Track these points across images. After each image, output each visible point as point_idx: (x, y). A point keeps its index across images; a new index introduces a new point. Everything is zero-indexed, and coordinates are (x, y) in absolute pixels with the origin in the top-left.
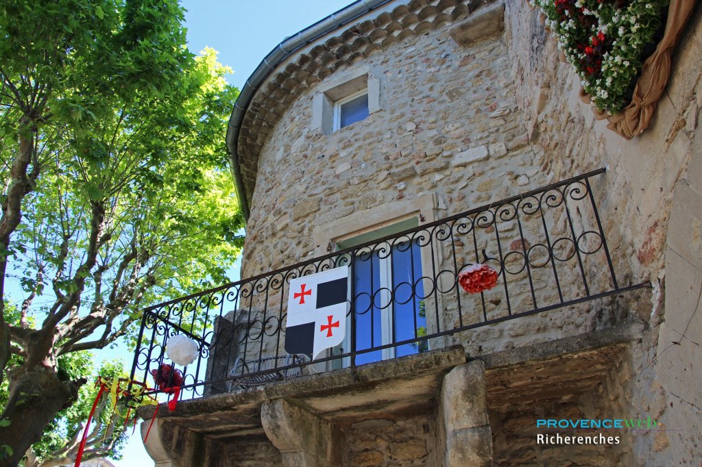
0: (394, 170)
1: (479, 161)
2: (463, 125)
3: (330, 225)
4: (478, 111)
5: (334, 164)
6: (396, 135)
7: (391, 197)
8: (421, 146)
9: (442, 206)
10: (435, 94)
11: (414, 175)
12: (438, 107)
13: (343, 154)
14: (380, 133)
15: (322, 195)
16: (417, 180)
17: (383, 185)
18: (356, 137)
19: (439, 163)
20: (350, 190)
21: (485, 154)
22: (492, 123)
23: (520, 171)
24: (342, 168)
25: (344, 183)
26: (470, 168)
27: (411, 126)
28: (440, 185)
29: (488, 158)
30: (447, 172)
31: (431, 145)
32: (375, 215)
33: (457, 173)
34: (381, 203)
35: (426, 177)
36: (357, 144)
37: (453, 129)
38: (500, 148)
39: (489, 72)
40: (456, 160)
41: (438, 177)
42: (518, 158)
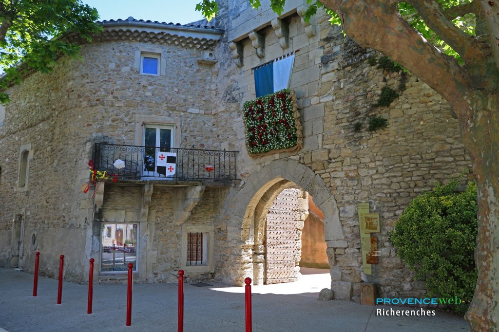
0: (168, 105)
1: (196, 114)
2: (193, 98)
3: (143, 116)
4: (199, 95)
5: (145, 90)
6: (170, 90)
7: (166, 114)
8: (179, 100)
9: (183, 125)
10: (186, 79)
11: (175, 110)
12: (186, 87)
13: (149, 88)
14: (164, 86)
15: (139, 101)
16: (175, 112)
17: (164, 109)
18: (155, 83)
19: (183, 109)
20: (151, 104)
21: (198, 112)
22: (202, 102)
23: (206, 122)
24: (148, 94)
25: (149, 101)
26: (193, 115)
27: (176, 90)
28: (183, 117)
29: (198, 114)
30: (185, 113)
31: (182, 101)
32: (160, 119)
33: (189, 115)
34: (162, 115)
35: (179, 112)
36: (155, 86)
37: (190, 98)
38: (202, 112)
39: (205, 81)
40: (189, 111)
41: (182, 114)
42: (207, 118)
